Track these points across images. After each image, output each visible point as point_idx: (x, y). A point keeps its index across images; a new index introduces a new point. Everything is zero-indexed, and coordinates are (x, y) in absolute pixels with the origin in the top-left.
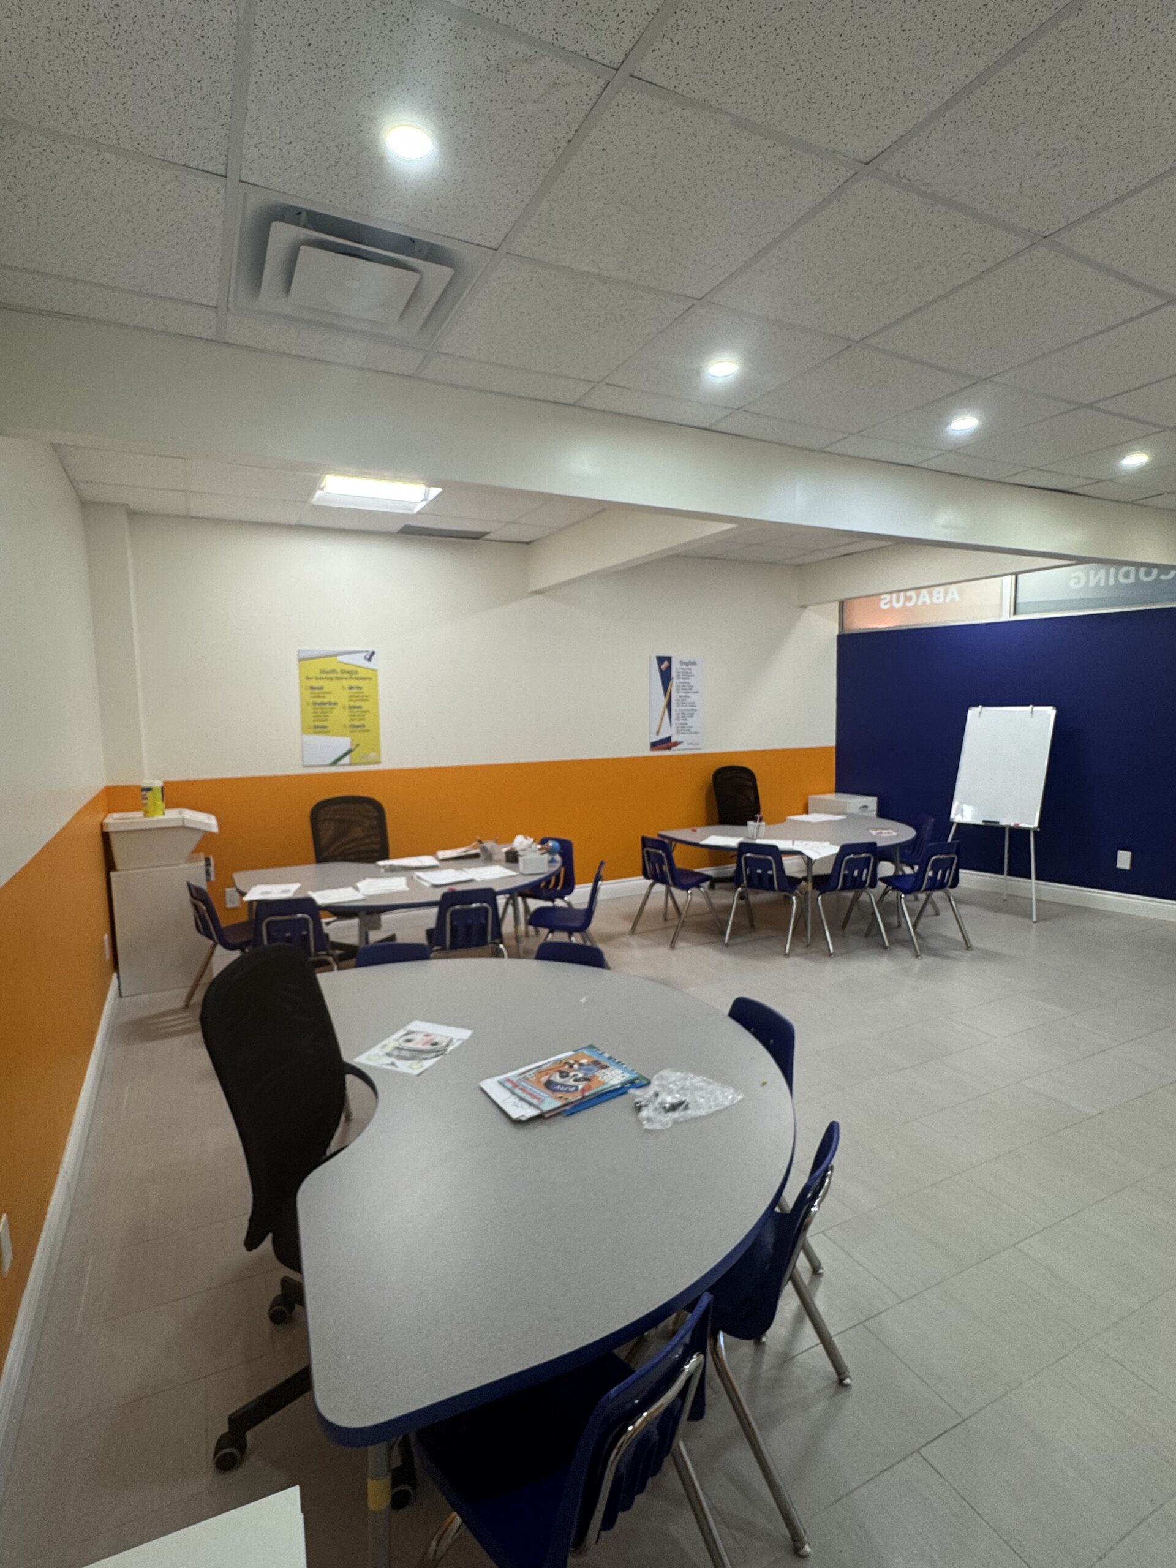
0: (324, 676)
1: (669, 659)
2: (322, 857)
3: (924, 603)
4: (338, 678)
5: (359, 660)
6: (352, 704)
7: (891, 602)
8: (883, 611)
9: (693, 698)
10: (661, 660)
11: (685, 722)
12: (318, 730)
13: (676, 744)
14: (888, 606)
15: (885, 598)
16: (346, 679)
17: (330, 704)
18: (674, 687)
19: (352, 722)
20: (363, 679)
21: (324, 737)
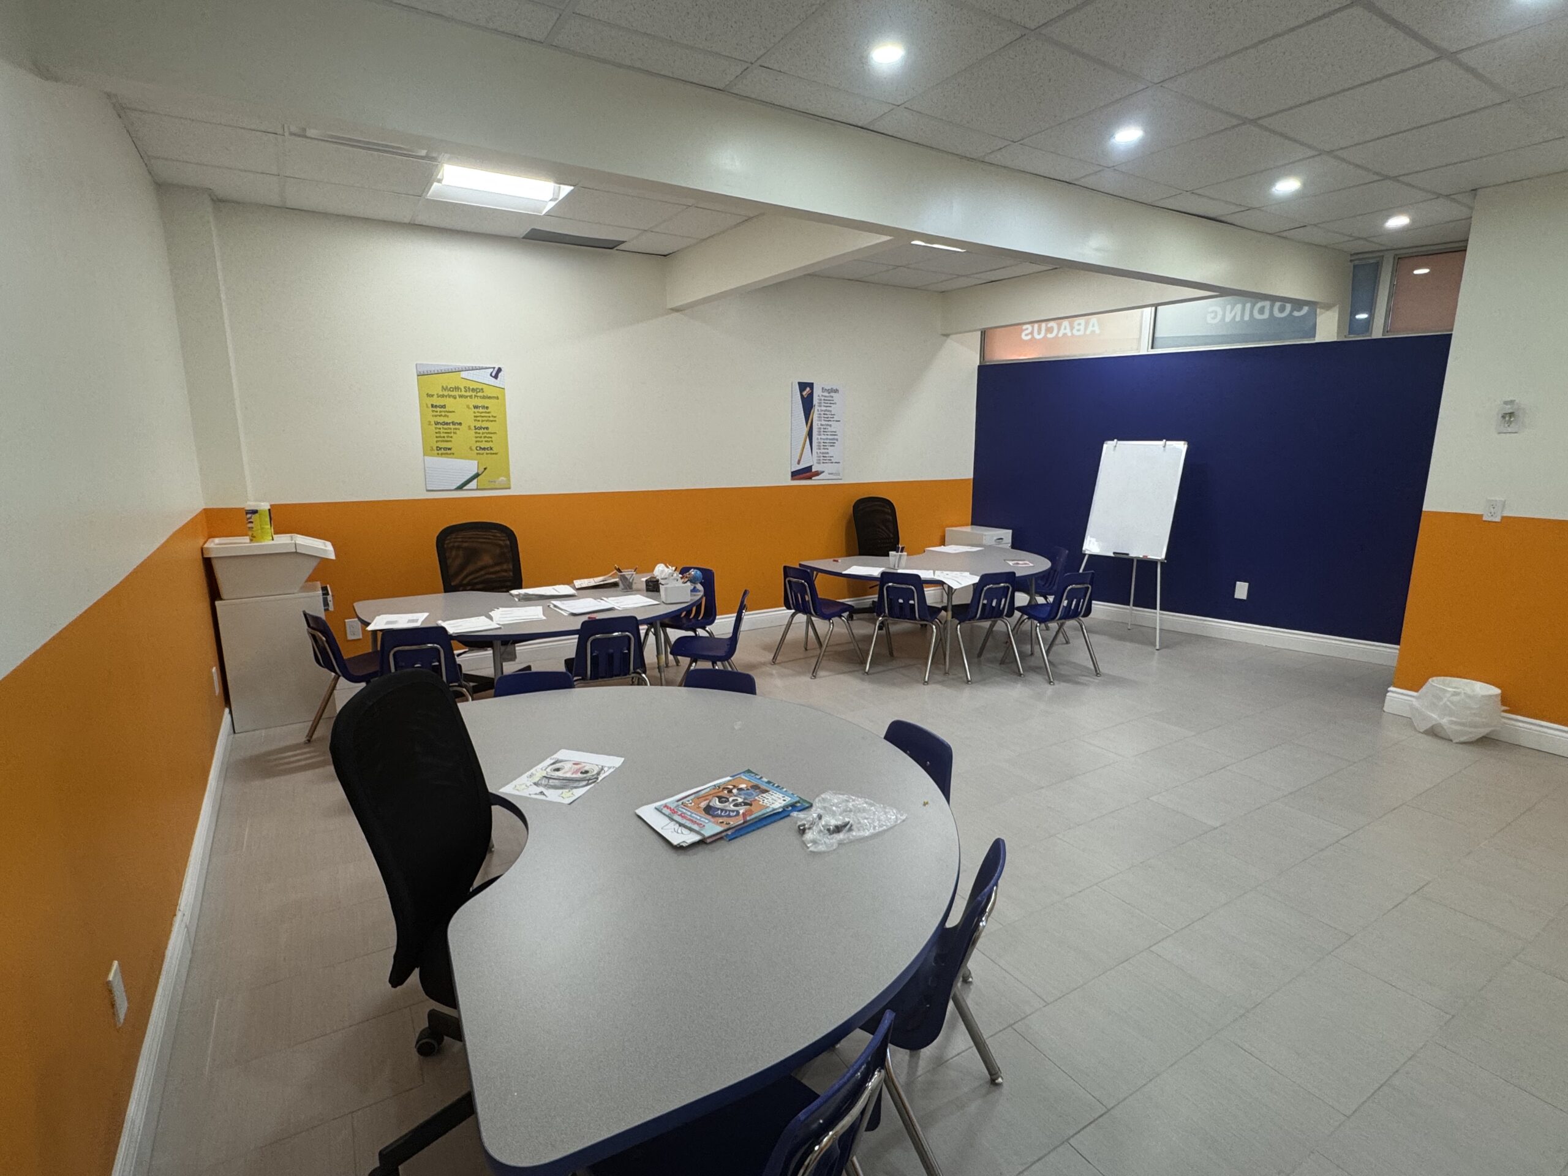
0: (446, 393)
1: (811, 385)
2: (450, 585)
3: (1065, 334)
4: (461, 396)
5: (485, 377)
6: (478, 425)
7: (1032, 333)
8: (1026, 342)
9: (835, 426)
10: (803, 386)
11: (826, 451)
12: (443, 451)
13: (817, 474)
14: (1029, 337)
15: (1027, 329)
16: (471, 397)
17: (453, 423)
18: (815, 415)
19: (478, 444)
20: (490, 398)
21: (445, 459)
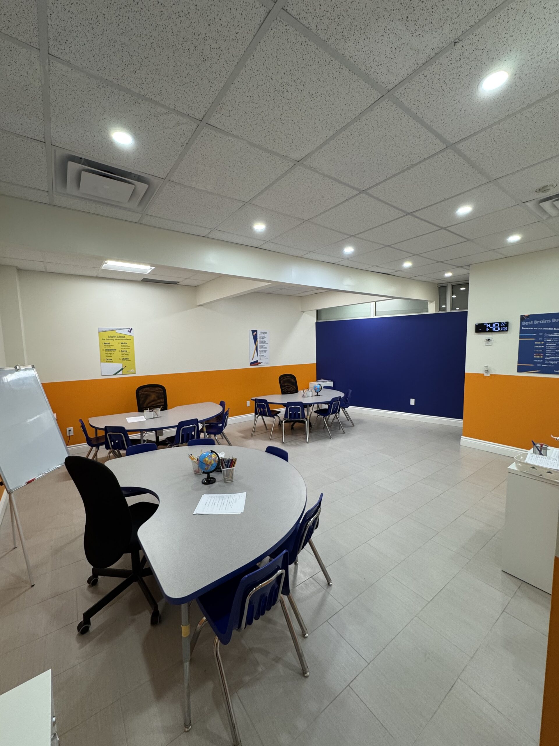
0: (110, 338)
1: (256, 331)
4: (116, 339)
5: (126, 332)
6: (123, 350)
9: (266, 346)
10: (253, 331)
11: (263, 355)
12: (108, 360)
13: (260, 363)
16: (120, 339)
17: (113, 350)
18: (258, 342)
19: (123, 357)
20: (127, 340)
21: (110, 363)
